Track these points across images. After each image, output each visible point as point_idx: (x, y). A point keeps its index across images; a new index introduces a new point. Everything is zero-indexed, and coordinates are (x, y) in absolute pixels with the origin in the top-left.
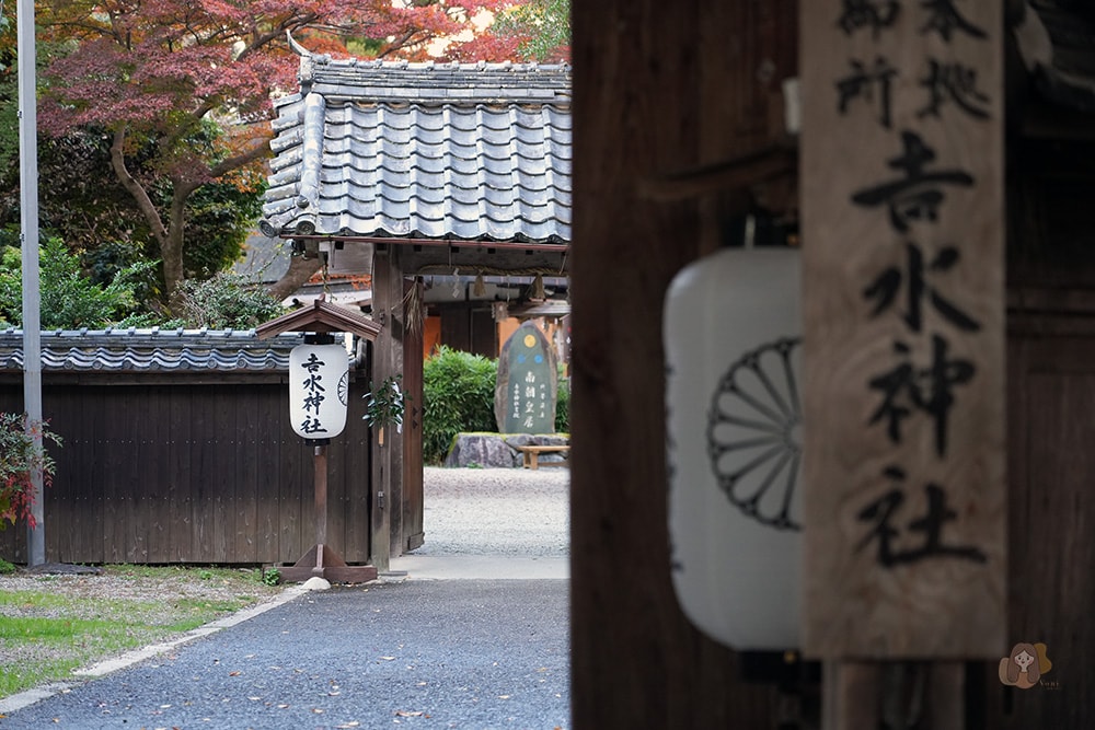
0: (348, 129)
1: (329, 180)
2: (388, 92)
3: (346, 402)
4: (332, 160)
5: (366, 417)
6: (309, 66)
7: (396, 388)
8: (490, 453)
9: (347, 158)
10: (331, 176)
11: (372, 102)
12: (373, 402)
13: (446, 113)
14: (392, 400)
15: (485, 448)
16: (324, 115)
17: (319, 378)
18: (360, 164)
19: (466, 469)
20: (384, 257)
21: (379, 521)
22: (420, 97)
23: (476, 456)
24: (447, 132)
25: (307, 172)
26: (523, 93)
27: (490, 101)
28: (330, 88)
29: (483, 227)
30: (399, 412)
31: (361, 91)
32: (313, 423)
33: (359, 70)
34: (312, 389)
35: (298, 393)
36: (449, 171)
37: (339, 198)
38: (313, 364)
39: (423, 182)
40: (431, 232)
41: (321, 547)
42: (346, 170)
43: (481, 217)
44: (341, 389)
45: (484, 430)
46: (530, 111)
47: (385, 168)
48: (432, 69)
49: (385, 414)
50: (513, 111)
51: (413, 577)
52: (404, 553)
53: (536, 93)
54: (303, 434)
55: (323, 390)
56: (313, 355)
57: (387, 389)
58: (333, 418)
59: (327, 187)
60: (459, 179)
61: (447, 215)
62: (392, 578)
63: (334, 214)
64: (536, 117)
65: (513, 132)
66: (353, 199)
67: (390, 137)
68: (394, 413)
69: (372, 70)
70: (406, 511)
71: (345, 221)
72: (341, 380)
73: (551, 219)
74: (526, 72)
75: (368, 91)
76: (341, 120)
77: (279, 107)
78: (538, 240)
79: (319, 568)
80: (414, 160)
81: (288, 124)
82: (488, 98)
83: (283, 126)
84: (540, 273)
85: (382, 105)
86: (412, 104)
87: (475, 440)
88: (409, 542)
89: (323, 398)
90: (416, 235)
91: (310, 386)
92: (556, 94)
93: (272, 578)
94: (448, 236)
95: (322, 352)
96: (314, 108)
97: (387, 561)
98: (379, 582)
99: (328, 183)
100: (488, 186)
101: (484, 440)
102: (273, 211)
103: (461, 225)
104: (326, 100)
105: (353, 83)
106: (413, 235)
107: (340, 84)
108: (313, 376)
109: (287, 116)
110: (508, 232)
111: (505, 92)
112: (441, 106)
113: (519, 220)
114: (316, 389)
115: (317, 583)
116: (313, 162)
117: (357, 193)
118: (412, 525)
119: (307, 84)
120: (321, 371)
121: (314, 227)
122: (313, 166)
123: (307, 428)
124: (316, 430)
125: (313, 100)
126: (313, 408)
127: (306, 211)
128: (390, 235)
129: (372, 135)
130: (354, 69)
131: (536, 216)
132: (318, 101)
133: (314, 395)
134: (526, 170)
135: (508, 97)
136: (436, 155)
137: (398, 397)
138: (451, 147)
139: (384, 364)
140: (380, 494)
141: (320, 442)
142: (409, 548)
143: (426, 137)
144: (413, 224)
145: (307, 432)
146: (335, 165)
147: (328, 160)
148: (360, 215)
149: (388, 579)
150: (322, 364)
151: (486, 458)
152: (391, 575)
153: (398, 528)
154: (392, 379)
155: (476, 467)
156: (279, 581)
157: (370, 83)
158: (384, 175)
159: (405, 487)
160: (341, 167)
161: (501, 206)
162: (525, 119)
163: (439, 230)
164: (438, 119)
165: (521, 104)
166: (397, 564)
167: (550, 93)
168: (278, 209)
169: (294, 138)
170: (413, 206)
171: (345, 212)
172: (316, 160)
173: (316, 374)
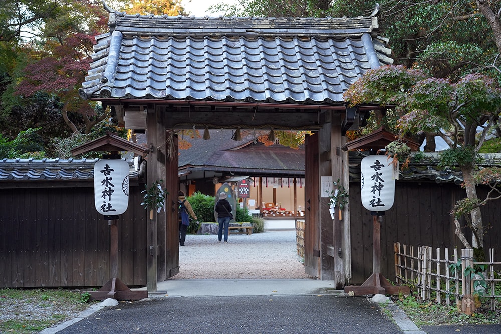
0: (134, 48)
1: (121, 71)
2: (156, 30)
3: (128, 193)
4: (124, 62)
5: (142, 204)
6: (114, 17)
7: (160, 187)
8: (213, 230)
9: (132, 60)
10: (122, 69)
11: (148, 36)
12: (147, 195)
13: (188, 41)
14: (158, 194)
15: (211, 228)
16: (121, 41)
17: (111, 179)
18: (140, 64)
19: (204, 236)
20: (153, 114)
21: (151, 263)
22: (174, 33)
23: (208, 231)
24: (188, 49)
25: (108, 66)
26: (229, 30)
27: (212, 34)
28: (125, 28)
29: (208, 93)
30: (162, 201)
31: (142, 30)
32: (107, 206)
33: (141, 19)
34: (107, 186)
35: (99, 188)
36: (189, 66)
37: (126, 79)
38: (107, 171)
39: (175, 72)
40: (178, 96)
41: (114, 279)
42: (131, 66)
43: (207, 88)
44: (124, 186)
45: (211, 222)
46: (233, 40)
47: (153, 65)
48: (180, 18)
49: (153, 202)
50: (224, 39)
51: (170, 295)
52: (167, 279)
53: (236, 30)
54: (101, 212)
55: (113, 186)
56: (107, 165)
57: (155, 188)
58: (120, 203)
59: (120, 74)
60: (194, 71)
61: (187, 87)
62: (158, 296)
63: (123, 88)
64: (236, 43)
65: (224, 48)
66: (135, 80)
67: (157, 51)
68: (159, 201)
69: (148, 19)
70: (168, 256)
71: (128, 90)
72: (124, 180)
73: (247, 89)
74: (230, 20)
75: (146, 30)
76: (131, 44)
77: (98, 40)
78: (240, 100)
79: (112, 292)
80: (170, 61)
81: (102, 47)
82: (211, 33)
83: (99, 48)
84: (239, 127)
85: (153, 37)
86: (170, 36)
87: (208, 225)
88: (170, 272)
89: (113, 191)
90: (170, 97)
91: (105, 184)
92: (247, 31)
93: (85, 299)
94: (188, 98)
95: (112, 164)
96: (116, 37)
97: (155, 285)
98: (148, 299)
99: (121, 73)
100: (211, 73)
101: (210, 225)
102: (88, 86)
103: (195, 93)
104: (123, 34)
105: (137, 26)
106: (168, 97)
107: (131, 26)
108: (107, 178)
109: (102, 43)
110: (223, 96)
111: (220, 30)
112: (185, 37)
113: (229, 90)
114: (109, 185)
115: (110, 302)
116: (113, 61)
117: (136, 77)
118: (172, 263)
119: (113, 26)
120: (112, 174)
121: (110, 94)
122: (112, 63)
123: (104, 209)
124: (109, 210)
125: (116, 33)
126: (107, 197)
127: (106, 84)
128: (155, 98)
129: (147, 51)
130: (138, 19)
131: (238, 88)
132: (118, 33)
133: (108, 189)
134: (232, 66)
135: (221, 32)
136: (182, 60)
137: (161, 192)
138: (190, 56)
139: (153, 174)
140: (151, 248)
141: (112, 217)
142: (170, 276)
143: (177, 51)
144: (168, 92)
145: (104, 211)
146: (125, 64)
147: (122, 62)
148: (138, 87)
149: (155, 297)
150: (113, 170)
151: (211, 231)
152: (157, 294)
153: (163, 265)
154: (157, 183)
155: (208, 234)
156: (90, 300)
157: (147, 26)
158: (153, 68)
159: (168, 243)
160: (129, 65)
161: (218, 83)
162: (230, 43)
163: (183, 95)
164: (184, 44)
165: (229, 36)
166: (161, 286)
167: (244, 30)
168: (91, 85)
169: (104, 52)
170: (168, 83)
171: (129, 86)
172: (115, 60)
173: (109, 177)
